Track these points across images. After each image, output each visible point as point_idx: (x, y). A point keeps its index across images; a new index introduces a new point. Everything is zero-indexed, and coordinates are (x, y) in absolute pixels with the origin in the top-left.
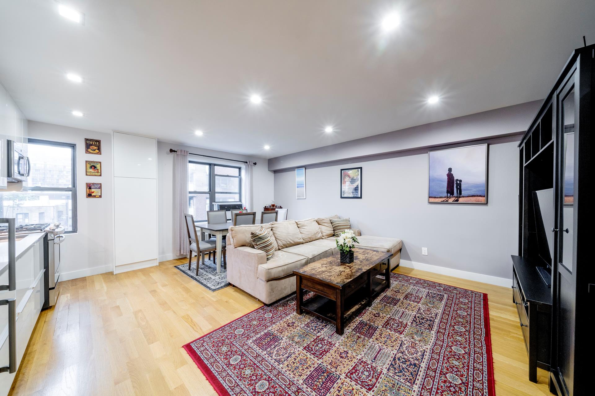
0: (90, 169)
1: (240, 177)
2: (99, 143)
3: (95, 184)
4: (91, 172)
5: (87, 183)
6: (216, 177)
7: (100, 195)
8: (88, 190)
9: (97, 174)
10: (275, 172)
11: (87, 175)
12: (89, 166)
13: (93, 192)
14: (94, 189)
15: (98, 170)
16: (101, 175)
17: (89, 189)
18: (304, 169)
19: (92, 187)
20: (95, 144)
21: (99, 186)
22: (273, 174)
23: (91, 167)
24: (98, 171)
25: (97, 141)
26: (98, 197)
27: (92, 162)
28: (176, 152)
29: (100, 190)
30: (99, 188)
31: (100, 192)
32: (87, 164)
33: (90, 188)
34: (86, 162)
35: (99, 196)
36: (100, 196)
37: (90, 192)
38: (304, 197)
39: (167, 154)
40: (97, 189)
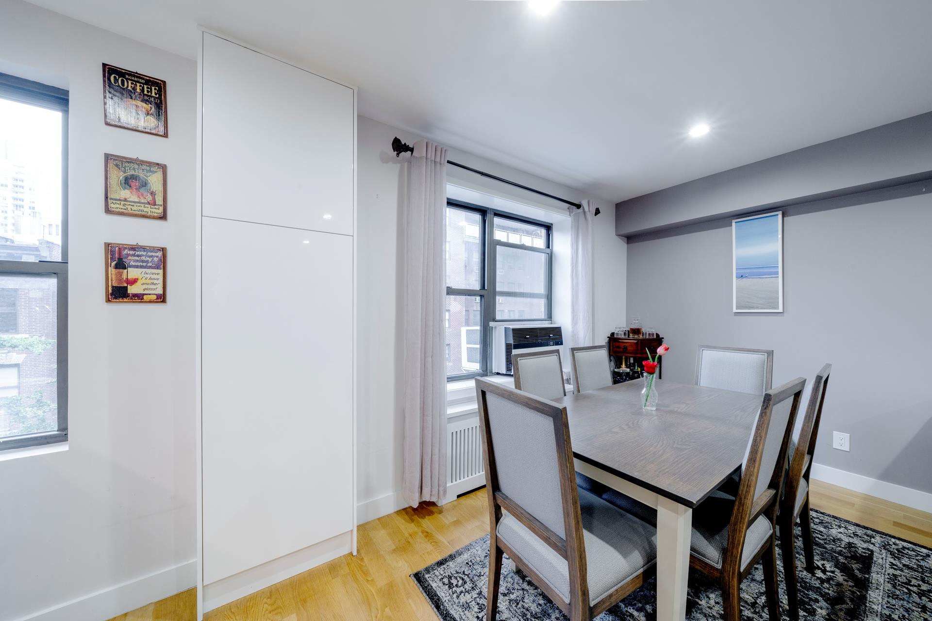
0: (125, 188)
1: (548, 251)
2: (159, 92)
3: (144, 248)
4: (125, 200)
5: (107, 245)
6: (498, 248)
7: (160, 292)
8: (112, 271)
9: (148, 209)
10: (631, 239)
11: (108, 211)
12: (117, 176)
13: (134, 281)
14: (137, 267)
15: (153, 194)
16: (163, 217)
17: (116, 267)
18: (780, 216)
19: (131, 260)
20: (143, 90)
21: (156, 259)
22: (626, 245)
23: (127, 182)
24: (154, 199)
25: (151, 82)
26: (150, 302)
27: (130, 161)
28: (412, 150)
29: (161, 271)
30: (158, 268)
31: (161, 281)
32: (111, 164)
33: (121, 265)
34: (108, 157)
35: (154, 297)
36: (162, 298)
37: (120, 280)
38: (778, 308)
39: (384, 160)
40: (150, 267)
